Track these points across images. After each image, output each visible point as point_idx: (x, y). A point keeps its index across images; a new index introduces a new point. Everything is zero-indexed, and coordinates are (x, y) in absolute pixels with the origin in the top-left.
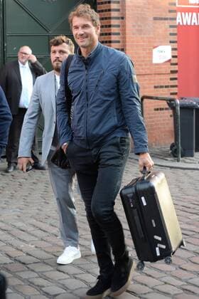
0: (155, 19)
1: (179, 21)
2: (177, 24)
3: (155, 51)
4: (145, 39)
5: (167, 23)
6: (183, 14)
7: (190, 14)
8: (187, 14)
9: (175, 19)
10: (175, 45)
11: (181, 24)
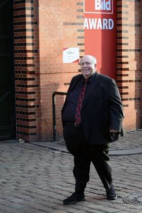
0: (65, 24)
1: (86, 26)
2: (85, 28)
3: (65, 52)
4: (56, 42)
5: (76, 28)
6: (90, 19)
7: (96, 19)
8: (93, 19)
9: (83, 24)
10: (83, 47)
11: (88, 28)
